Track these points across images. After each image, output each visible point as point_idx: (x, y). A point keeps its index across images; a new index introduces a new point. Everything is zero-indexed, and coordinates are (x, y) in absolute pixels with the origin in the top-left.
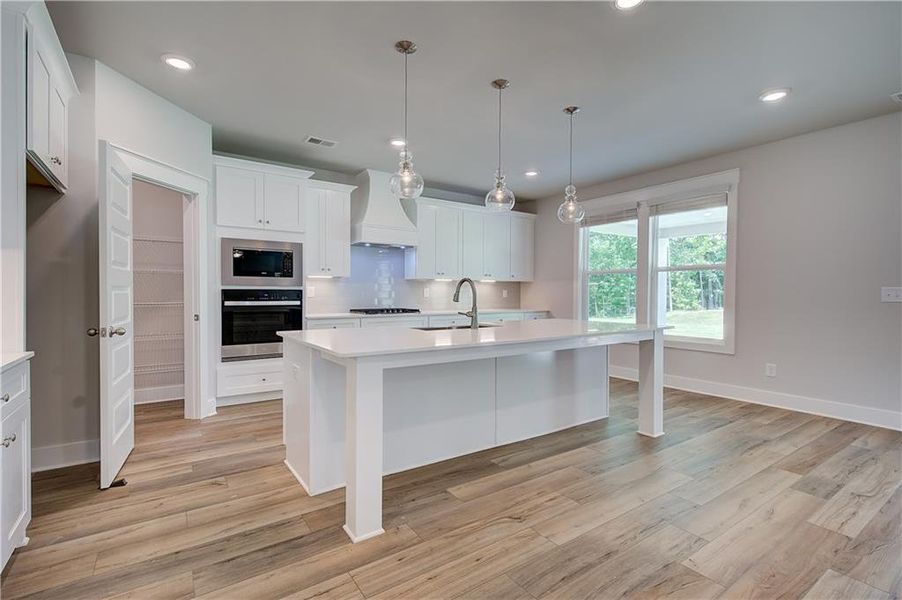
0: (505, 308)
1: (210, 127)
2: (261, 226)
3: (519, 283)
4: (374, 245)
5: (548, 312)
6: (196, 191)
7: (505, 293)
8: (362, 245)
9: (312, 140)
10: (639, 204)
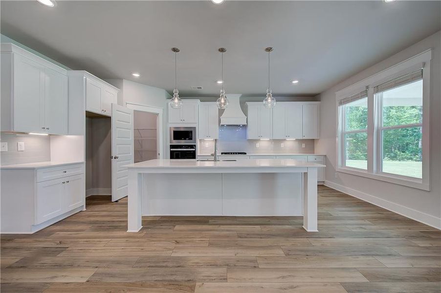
0: (306, 153)
1: (164, 91)
2: (181, 122)
3: (313, 140)
4: (228, 126)
5: (326, 156)
6: (158, 112)
7: (304, 146)
8: (224, 125)
9: (198, 88)
10: (367, 87)
